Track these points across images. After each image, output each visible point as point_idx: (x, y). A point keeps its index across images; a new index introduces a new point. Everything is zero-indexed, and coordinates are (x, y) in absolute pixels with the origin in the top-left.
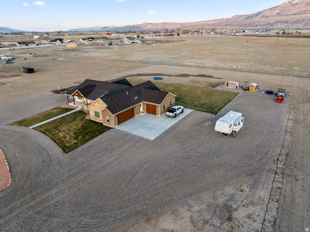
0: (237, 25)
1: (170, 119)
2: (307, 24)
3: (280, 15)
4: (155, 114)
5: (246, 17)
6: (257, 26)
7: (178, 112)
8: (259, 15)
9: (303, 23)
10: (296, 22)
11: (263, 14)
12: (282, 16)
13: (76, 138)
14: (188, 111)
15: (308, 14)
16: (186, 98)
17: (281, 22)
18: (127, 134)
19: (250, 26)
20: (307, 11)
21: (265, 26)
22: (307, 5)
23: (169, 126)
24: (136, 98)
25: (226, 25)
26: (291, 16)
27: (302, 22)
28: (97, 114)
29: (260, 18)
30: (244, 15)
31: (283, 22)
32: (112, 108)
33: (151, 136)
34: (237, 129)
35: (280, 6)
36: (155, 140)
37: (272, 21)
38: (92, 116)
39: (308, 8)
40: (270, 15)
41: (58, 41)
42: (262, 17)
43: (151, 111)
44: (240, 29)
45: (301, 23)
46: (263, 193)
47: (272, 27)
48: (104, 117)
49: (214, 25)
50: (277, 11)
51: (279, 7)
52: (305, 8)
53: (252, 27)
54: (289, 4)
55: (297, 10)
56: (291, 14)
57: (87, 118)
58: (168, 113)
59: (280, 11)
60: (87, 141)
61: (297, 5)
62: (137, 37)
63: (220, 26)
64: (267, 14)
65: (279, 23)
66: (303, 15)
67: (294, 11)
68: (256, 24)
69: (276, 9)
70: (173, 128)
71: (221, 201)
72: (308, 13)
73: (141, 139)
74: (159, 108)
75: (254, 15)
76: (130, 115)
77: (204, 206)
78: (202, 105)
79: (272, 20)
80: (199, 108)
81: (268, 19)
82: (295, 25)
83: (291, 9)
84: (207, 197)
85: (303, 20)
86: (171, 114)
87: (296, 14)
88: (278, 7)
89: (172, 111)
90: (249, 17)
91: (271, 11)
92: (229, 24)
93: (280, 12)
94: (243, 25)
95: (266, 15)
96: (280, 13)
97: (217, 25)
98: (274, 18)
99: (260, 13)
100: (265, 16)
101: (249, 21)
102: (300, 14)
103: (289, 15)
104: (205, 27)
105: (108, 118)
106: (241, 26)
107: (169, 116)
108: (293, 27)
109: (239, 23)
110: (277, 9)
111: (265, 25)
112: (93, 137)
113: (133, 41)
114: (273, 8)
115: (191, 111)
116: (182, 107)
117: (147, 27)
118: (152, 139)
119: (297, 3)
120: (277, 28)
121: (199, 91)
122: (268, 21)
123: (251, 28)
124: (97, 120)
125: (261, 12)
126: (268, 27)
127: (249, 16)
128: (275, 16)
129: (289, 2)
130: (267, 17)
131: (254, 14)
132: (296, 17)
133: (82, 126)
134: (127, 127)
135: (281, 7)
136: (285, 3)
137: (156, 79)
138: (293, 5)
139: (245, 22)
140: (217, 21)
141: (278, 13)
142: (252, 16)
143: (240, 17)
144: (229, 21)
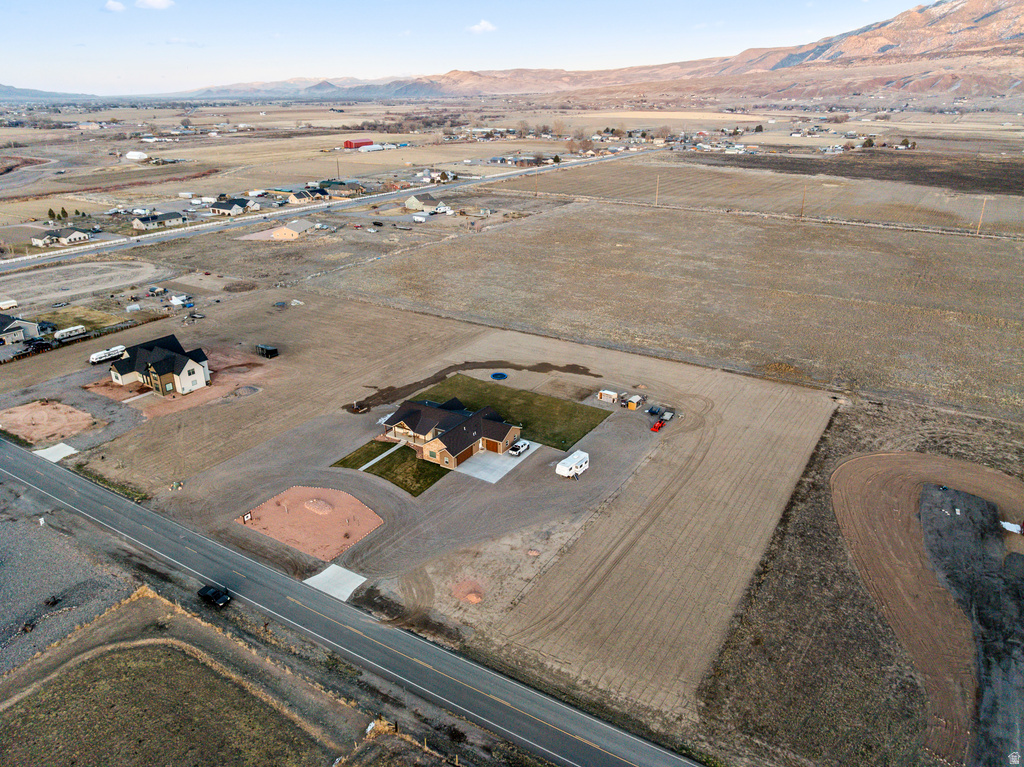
0: (749, 91)
1: (513, 459)
2: (965, 93)
3: (888, 57)
4: (496, 451)
5: (783, 56)
6: (811, 94)
7: (521, 450)
8: (824, 51)
9: (953, 89)
10: (932, 84)
11: (836, 49)
12: (894, 61)
13: (418, 482)
14: (535, 446)
15: (974, 57)
16: (536, 424)
17: (888, 83)
18: (468, 477)
19: (789, 96)
20: (971, 46)
21: (836, 94)
22: (976, 21)
23: (512, 467)
24: (474, 434)
25: (715, 90)
26: (920, 63)
27: (951, 85)
28: (433, 455)
29: (827, 64)
30: (776, 51)
31: (894, 83)
32: (452, 450)
33: (493, 478)
34: (580, 471)
35: (892, 24)
36: (497, 483)
37: (859, 81)
38: (426, 456)
39: (976, 33)
40: (857, 53)
41: (236, 206)
42: (833, 60)
43: (492, 448)
44: (758, 104)
45: (949, 86)
46: (577, 525)
47: (857, 100)
48: (442, 458)
49: (676, 89)
50: (882, 41)
51: (888, 26)
52: (966, 34)
53: (795, 97)
54: (919, 16)
55: (943, 40)
56: (922, 55)
57: (419, 456)
58: (511, 452)
59: (890, 39)
60: (430, 484)
61: (945, 22)
62: (439, 178)
63: (698, 92)
64: (849, 49)
65: (881, 87)
66: (958, 58)
67: (935, 43)
68: (810, 88)
69: (878, 31)
70: (515, 470)
71: (545, 529)
72: (973, 53)
73: (483, 483)
74: (501, 445)
75: (808, 52)
76: (470, 454)
77: (532, 532)
78: (555, 435)
79: (861, 74)
80: (549, 442)
81: (850, 69)
82: (930, 93)
83: (926, 36)
84: (535, 528)
85: (955, 78)
86: (514, 453)
87: (937, 55)
88: (884, 24)
89: (515, 449)
90: (794, 58)
91: (862, 40)
92: (725, 87)
93: (891, 43)
94: (769, 90)
95: (847, 55)
96: (891, 47)
97: (689, 89)
98: (869, 66)
99: (828, 44)
100: (843, 56)
101: (788, 76)
102: (947, 54)
103: (915, 56)
104: (650, 97)
105: (446, 459)
106: (761, 95)
107: (512, 455)
108: (920, 102)
109: (757, 82)
110: (880, 35)
111: (835, 92)
112: (435, 481)
113: (433, 209)
114: (868, 28)
115: (539, 445)
116: (528, 443)
117: (460, 85)
118: (494, 482)
119: (945, 15)
120: (871, 105)
121: (559, 408)
122: (848, 80)
123: (793, 100)
124: (432, 460)
125: (831, 39)
126: (847, 100)
127: (794, 53)
128: (873, 58)
129: (921, 10)
130: (849, 61)
131: (810, 49)
132: (938, 67)
133: (418, 468)
134: (465, 469)
135: (894, 26)
136: (908, 12)
137: (495, 376)
138: (935, 22)
139: (778, 78)
140: (692, 69)
141: (883, 49)
142: (803, 56)
143: (765, 54)
144: (730, 70)
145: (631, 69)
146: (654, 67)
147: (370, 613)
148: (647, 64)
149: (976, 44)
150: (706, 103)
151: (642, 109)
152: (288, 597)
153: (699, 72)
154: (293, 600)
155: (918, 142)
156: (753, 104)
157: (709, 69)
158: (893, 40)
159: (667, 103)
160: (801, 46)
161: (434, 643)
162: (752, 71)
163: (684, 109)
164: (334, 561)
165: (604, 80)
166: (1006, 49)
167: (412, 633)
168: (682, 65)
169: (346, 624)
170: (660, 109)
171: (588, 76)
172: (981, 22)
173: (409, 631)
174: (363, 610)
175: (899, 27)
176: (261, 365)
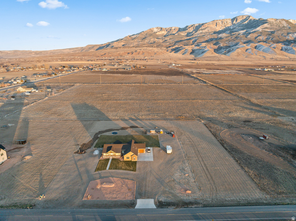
0: (93, 56)
1: (150, 153)
4: (143, 152)
5: (99, 47)
6: (110, 56)
8: (109, 46)
11: (112, 45)
12: (127, 48)
18: (144, 161)
19: (105, 57)
23: (152, 155)
25: (83, 56)
26: (133, 49)
29: (111, 49)
30: (96, 46)
31: (129, 53)
33: (151, 160)
37: (121, 53)
39: (143, 42)
40: (118, 46)
49: (72, 56)
50: (123, 43)
52: (141, 42)
54: (129, 38)
55: (137, 43)
56: (133, 47)
57: (121, 160)
61: (136, 39)
62: (20, 82)
63: (79, 56)
64: (115, 45)
66: (142, 48)
67: (135, 44)
69: (121, 41)
70: (154, 156)
71: (181, 168)
72: (144, 47)
73: (150, 162)
77: (179, 170)
79: (121, 51)
81: (117, 50)
83: (132, 42)
85: (143, 52)
87: (137, 47)
88: (122, 39)
91: (118, 43)
92: (86, 55)
93: (125, 44)
94: (98, 55)
96: (125, 45)
97: (75, 55)
98: (122, 49)
99: (109, 44)
100: (114, 47)
101: (102, 52)
102: (139, 47)
104: (65, 58)
106: (97, 57)
107: (148, 152)
112: (136, 165)
115: (152, 148)
118: (153, 161)
122: (119, 52)
124: (128, 160)
127: (101, 46)
128: (122, 47)
129: (130, 36)
130: (117, 48)
131: (105, 45)
133: (125, 163)
134: (140, 160)
136: (126, 37)
137: (113, 133)
138: (133, 39)
139: (100, 52)
140: (73, 50)
141: (123, 45)
142: (104, 47)
143: (93, 46)
144: (84, 50)
145: (54, 50)
146: (61, 50)
147: (167, 208)
148: (59, 49)
149: (144, 45)
150: (83, 59)
151: (64, 61)
152: (137, 215)
153: (75, 51)
154: (140, 215)
155: (146, 66)
156: (96, 59)
157: (79, 50)
158: (125, 43)
159: (71, 59)
160: (102, 44)
161: (195, 207)
162: (90, 51)
163: (77, 61)
164: (136, 198)
165: (46, 53)
166: (151, 46)
167: (186, 207)
168: (70, 49)
169: (166, 214)
170: (70, 61)
171: (41, 52)
172: (143, 40)
173: (185, 208)
174: (165, 208)
175: (125, 40)
176: (23, 147)
